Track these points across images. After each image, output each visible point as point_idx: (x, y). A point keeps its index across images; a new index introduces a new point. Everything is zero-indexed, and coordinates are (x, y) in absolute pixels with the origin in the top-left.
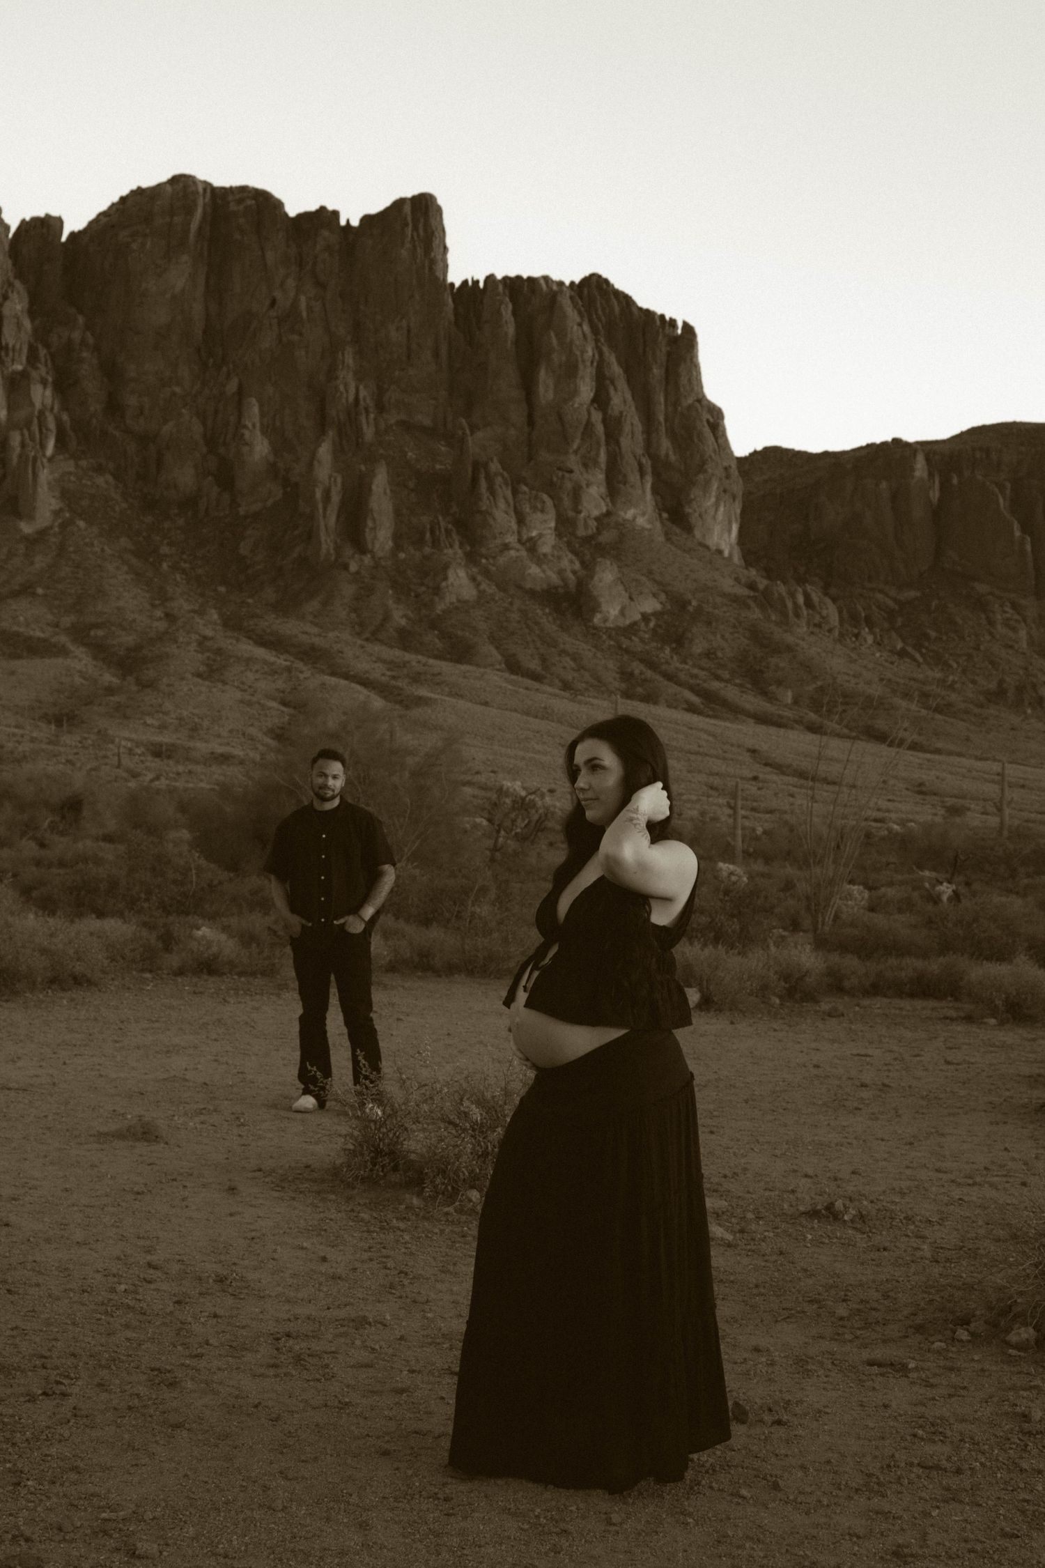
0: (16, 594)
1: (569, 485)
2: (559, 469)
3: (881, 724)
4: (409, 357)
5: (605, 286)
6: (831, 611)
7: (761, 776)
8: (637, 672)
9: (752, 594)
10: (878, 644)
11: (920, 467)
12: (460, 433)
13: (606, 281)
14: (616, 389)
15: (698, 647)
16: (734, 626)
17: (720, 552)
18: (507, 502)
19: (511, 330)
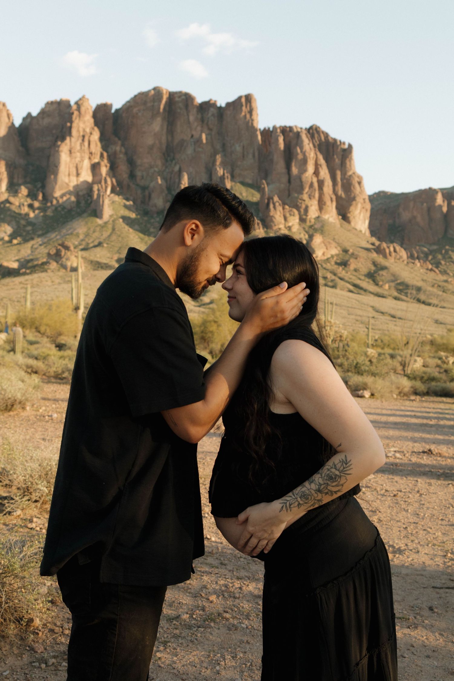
0: (95, 246)
1: (304, 206)
2: (300, 199)
3: (422, 297)
4: (243, 157)
5: (318, 129)
6: (403, 254)
7: (376, 316)
8: (329, 277)
9: (373, 247)
10: (421, 266)
11: (439, 199)
12: (263, 186)
13: (319, 127)
14: (322, 169)
15: (352, 266)
16: (366, 259)
17: (361, 231)
18: (281, 213)
19: (282, 146)
